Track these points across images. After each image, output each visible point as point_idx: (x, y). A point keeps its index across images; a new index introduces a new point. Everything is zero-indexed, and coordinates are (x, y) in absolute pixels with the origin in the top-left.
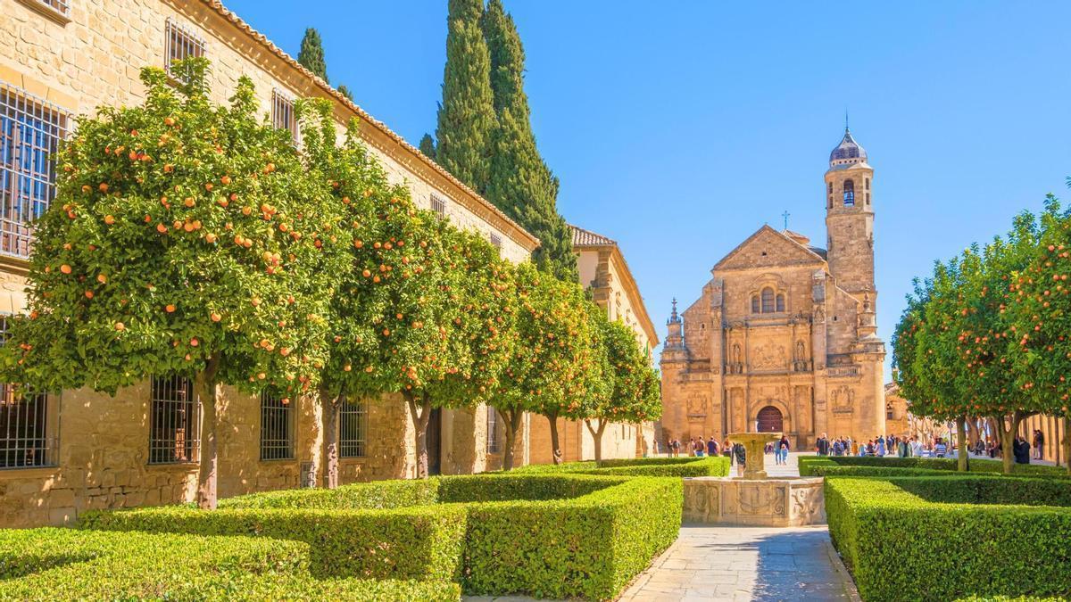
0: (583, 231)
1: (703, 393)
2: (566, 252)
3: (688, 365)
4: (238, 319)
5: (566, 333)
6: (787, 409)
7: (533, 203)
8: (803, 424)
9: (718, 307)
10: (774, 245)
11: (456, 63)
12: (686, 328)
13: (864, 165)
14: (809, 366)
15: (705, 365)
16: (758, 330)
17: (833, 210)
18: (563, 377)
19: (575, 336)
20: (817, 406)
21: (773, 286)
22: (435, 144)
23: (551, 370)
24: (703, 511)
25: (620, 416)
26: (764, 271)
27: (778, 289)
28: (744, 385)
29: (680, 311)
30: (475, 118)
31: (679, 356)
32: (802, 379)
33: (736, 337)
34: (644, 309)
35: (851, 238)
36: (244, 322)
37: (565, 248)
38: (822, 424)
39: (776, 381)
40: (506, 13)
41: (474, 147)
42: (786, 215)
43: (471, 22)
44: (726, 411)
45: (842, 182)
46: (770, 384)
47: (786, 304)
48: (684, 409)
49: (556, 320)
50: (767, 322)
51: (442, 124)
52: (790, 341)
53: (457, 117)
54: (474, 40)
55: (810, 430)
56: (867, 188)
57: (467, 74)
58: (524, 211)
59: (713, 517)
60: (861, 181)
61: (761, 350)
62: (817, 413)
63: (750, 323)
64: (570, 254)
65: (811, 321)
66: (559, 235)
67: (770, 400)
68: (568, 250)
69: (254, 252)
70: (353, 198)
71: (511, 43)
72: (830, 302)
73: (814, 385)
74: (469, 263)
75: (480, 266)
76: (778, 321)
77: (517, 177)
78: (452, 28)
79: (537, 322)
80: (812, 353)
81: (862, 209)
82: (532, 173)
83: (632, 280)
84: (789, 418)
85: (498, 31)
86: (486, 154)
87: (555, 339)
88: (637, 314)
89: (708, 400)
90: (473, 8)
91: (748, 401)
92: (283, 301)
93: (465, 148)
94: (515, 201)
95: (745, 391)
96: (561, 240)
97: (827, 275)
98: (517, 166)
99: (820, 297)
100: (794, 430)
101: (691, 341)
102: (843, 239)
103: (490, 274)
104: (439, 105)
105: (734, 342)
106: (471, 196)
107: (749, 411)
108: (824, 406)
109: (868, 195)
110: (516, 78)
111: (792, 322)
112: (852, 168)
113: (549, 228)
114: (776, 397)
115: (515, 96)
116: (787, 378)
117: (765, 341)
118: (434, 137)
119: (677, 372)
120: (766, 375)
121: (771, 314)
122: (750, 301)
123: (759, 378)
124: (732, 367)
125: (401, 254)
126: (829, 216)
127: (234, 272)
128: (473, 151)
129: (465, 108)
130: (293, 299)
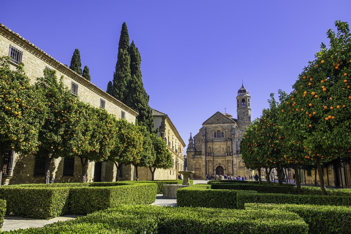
0: (158, 111)
1: (200, 161)
2: (150, 117)
3: (195, 153)
4: (4, 131)
5: (134, 140)
6: (225, 167)
7: (141, 103)
8: (230, 171)
9: (204, 135)
10: (221, 117)
11: (120, 61)
12: (194, 141)
13: (248, 95)
14: (231, 154)
15: (200, 153)
16: (216, 143)
17: (239, 108)
18: (133, 153)
19: (137, 141)
20: (234, 166)
21: (220, 130)
22: (112, 84)
23: (129, 151)
24: (169, 194)
25: (160, 167)
26: (218, 125)
27: (222, 131)
28: (212, 159)
29: (193, 137)
30: (125, 77)
31: (192, 150)
32: (229, 158)
33: (209, 145)
34: (179, 135)
35: (244, 116)
36: (6, 131)
37: (150, 116)
38: (235, 172)
39: (221, 158)
40: (136, 47)
41: (124, 85)
42: (225, 109)
43: (125, 49)
44: (206, 167)
45: (241, 100)
46: (220, 159)
47: (224, 135)
48: (194, 166)
49: (131, 136)
50: (219, 140)
51: (114, 78)
52: (225, 146)
53: (119, 76)
54: (126, 55)
55: (232, 173)
56: (249, 101)
57: (123, 64)
58: (138, 105)
59: (171, 196)
60: (247, 99)
61: (217, 149)
62: (234, 168)
63: (214, 141)
64: (152, 118)
65: (232, 140)
66: (148, 112)
67: (220, 164)
68: (151, 117)
69: (11, 111)
70: (56, 98)
71: (137, 56)
72: (237, 135)
73: (233, 160)
74: (100, 118)
75: (104, 120)
76: (222, 140)
77: (136, 94)
78: (119, 51)
79: (125, 137)
80: (232, 150)
81: (247, 107)
82: (141, 94)
83: (174, 126)
84: (226, 170)
85: (133, 52)
86: (127, 87)
87: (130, 142)
88: (177, 137)
89: (201, 164)
90: (126, 46)
91: (213, 164)
92: (21, 126)
93: (121, 85)
94: (135, 102)
95: (212, 161)
96: (149, 114)
97: (236, 127)
98: (136, 91)
99: (234, 133)
100: (227, 173)
101: (196, 145)
102: (242, 116)
103: (107, 122)
104: (114, 73)
105: (209, 146)
106: (114, 99)
107: (213, 167)
108: (236, 166)
109: (249, 103)
110: (138, 66)
111: (226, 140)
112: (244, 95)
113: (145, 110)
114: (222, 163)
115: (137, 71)
116: (225, 157)
117: (218, 146)
118: (112, 82)
119: (191, 155)
120: (219, 156)
121: (220, 138)
122: (214, 134)
123: (216, 157)
124: (208, 154)
125: (70, 115)
126: (238, 109)
127: (4, 117)
128: (123, 87)
129: (121, 74)
130: (25, 125)
